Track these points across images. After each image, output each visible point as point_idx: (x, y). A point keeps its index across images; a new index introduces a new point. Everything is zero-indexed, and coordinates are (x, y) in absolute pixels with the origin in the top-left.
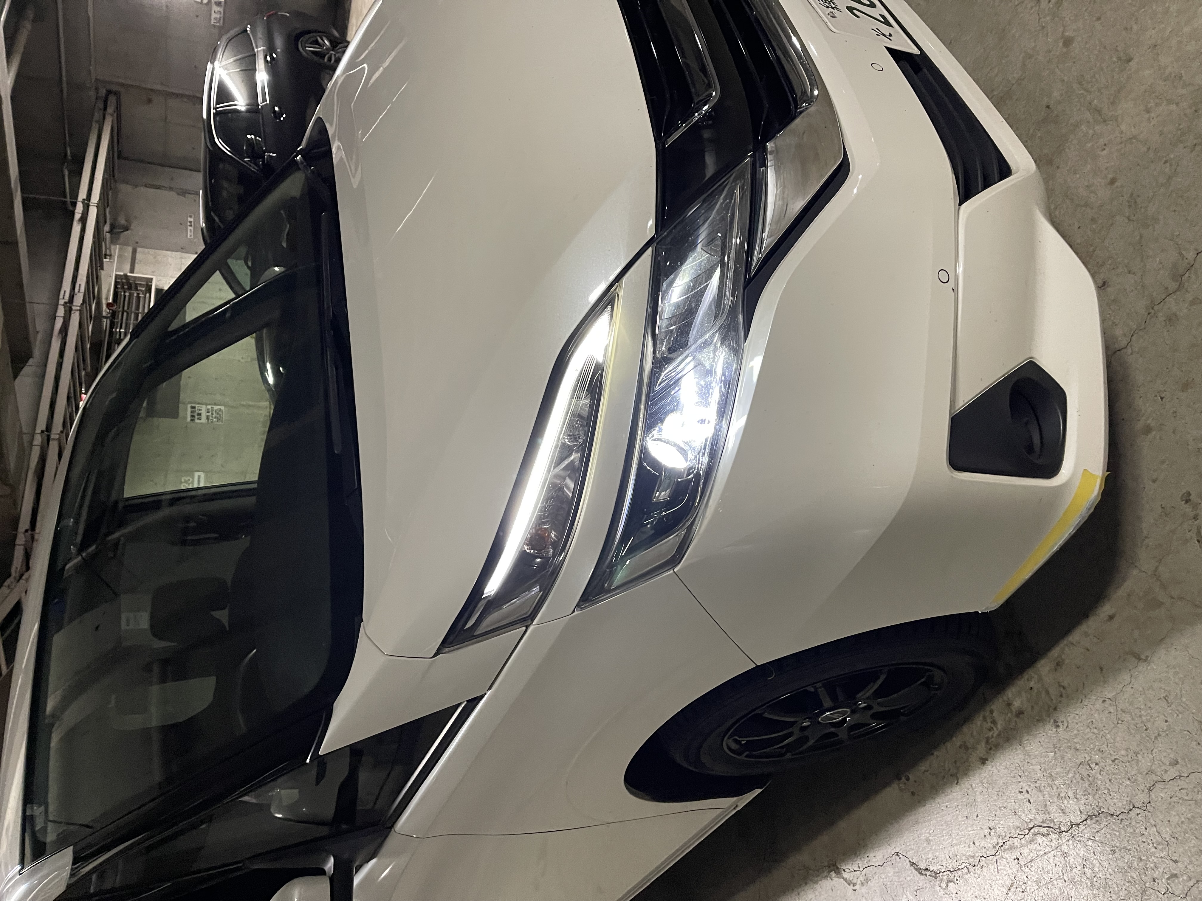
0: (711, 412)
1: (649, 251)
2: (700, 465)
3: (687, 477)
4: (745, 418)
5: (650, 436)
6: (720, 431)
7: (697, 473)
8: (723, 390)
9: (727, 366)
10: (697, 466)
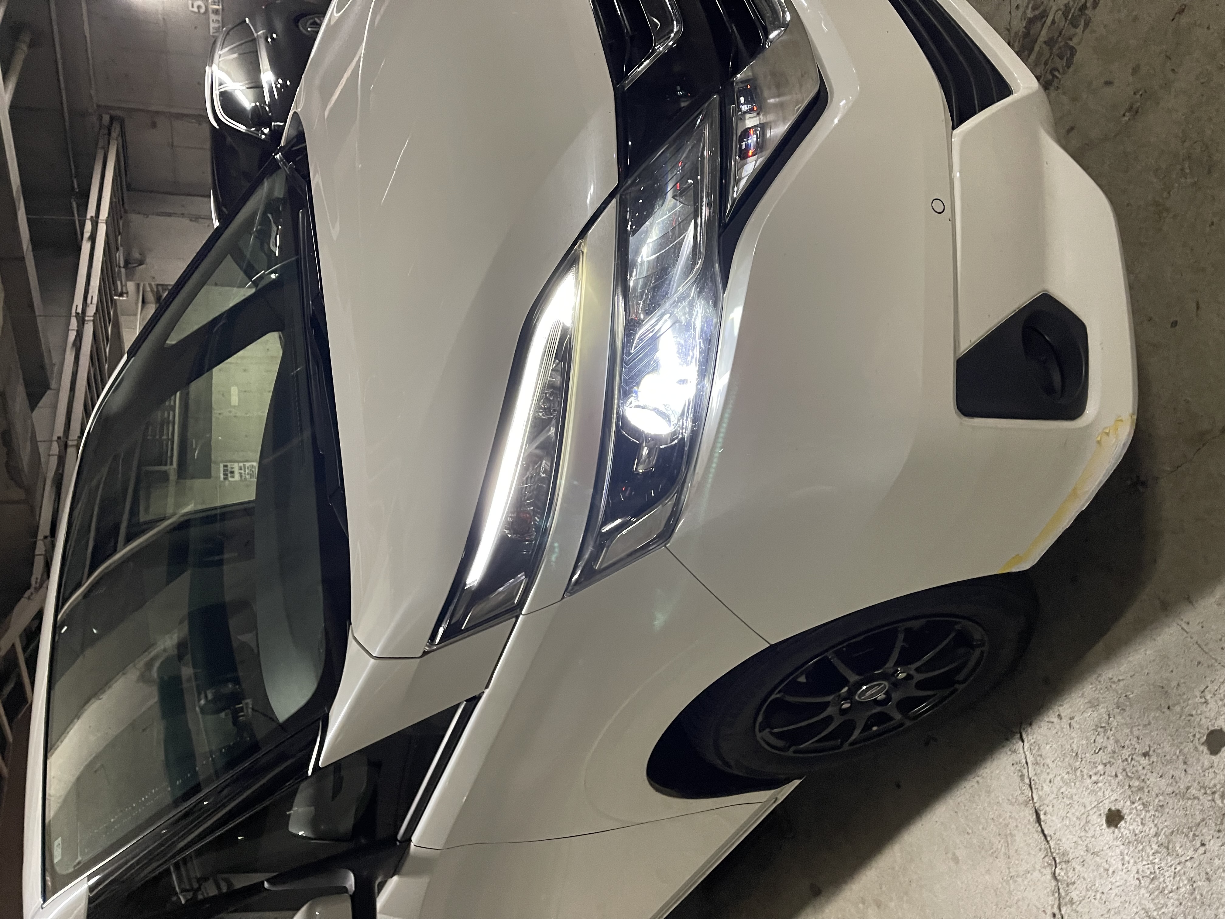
0: (692, 371)
1: (614, 202)
2: (684, 431)
3: (671, 442)
4: (728, 374)
5: (628, 403)
6: (703, 391)
7: (682, 438)
8: (703, 347)
9: (706, 320)
10: (681, 431)
